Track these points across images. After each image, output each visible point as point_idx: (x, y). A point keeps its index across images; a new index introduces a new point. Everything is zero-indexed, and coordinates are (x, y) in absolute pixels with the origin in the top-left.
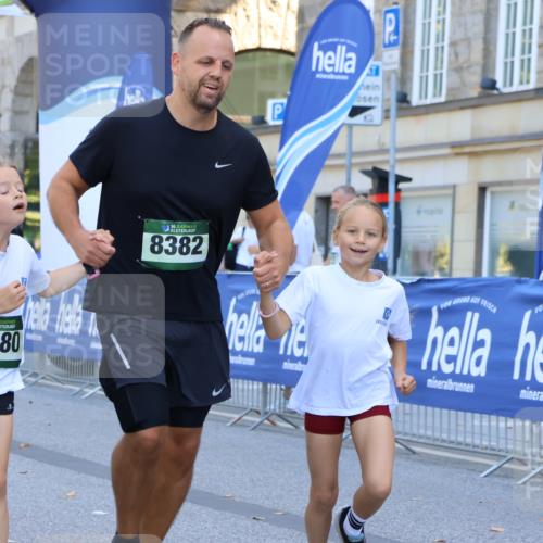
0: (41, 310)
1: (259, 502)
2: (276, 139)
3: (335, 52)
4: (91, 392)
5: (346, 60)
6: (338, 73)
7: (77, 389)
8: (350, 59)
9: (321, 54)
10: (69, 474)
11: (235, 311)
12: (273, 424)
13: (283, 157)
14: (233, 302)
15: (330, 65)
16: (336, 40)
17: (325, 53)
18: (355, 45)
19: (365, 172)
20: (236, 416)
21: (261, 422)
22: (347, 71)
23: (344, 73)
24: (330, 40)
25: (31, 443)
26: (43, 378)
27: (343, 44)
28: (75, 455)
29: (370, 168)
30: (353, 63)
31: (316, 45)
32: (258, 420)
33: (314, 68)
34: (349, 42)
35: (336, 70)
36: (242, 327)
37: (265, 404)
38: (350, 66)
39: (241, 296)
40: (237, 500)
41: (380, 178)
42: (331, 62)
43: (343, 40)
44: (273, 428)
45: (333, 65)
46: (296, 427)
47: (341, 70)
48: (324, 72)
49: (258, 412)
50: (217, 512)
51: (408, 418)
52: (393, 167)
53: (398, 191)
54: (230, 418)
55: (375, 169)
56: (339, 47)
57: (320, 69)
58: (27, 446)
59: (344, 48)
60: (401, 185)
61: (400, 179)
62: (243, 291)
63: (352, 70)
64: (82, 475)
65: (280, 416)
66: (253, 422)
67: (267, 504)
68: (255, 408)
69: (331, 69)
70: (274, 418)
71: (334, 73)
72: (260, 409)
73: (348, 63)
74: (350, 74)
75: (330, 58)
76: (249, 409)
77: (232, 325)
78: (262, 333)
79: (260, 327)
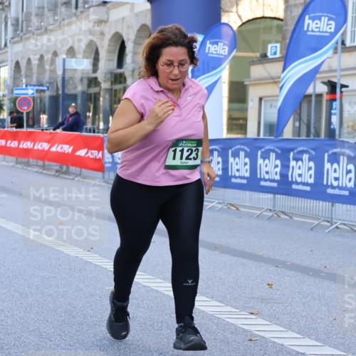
1: (277, 258)
2: (281, 65)
3: (320, 20)
5: (328, 25)
6: (322, 32)
8: (331, 24)
9: (310, 21)
11: (261, 157)
12: (279, 216)
13: (285, 76)
14: (259, 153)
15: (316, 28)
16: (321, 14)
17: (313, 21)
18: (334, 17)
19: (324, 83)
20: (259, 212)
21: (272, 216)
22: (329, 31)
23: (326, 32)
24: (317, 14)
27: (325, 16)
29: (326, 80)
30: (333, 26)
31: (307, 17)
32: (270, 214)
33: (305, 29)
34: (329, 15)
35: (321, 30)
36: (266, 166)
37: (274, 206)
38: (330, 28)
39: (263, 150)
40: (266, 256)
41: (332, 86)
42: (318, 26)
43: (325, 14)
44: (279, 219)
45: (319, 28)
46: (291, 218)
47: (324, 30)
48: (312, 31)
49: (270, 210)
50: (256, 263)
51: (348, 213)
52: (339, 80)
53: (341, 92)
54: (255, 214)
55: (329, 81)
56: (323, 18)
57: (310, 29)
59: (327, 18)
60: (343, 89)
61: (343, 86)
62: (263, 147)
63: (333, 30)
65: (282, 212)
66: (268, 216)
67: (281, 258)
68: (269, 208)
69: (318, 30)
70: (279, 214)
71: (319, 32)
72: (271, 208)
73: (330, 26)
74: (330, 33)
75: (317, 24)
76: (266, 208)
77: (260, 165)
78: (278, 170)
79: (276, 166)
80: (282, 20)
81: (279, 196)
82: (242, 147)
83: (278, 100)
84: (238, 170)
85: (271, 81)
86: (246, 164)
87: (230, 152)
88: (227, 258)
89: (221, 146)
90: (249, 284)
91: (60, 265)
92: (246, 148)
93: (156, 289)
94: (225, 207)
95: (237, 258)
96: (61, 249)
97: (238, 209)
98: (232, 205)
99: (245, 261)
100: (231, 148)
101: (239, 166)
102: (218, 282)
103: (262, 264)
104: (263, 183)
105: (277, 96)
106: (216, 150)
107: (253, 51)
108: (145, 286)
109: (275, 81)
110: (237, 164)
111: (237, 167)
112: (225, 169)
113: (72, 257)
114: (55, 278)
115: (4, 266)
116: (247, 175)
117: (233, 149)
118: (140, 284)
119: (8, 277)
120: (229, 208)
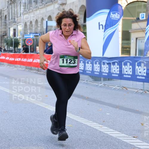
0: (89, 66)
1: (145, 112)
2: (146, 23)
4: (101, 85)
7: (97, 84)
10: (99, 105)
11: (137, 65)
12: (146, 92)
13: (148, 28)
14: (136, 63)
20: (137, 91)
21: (143, 92)
25: (88, 97)
26: (89, 82)
28: (99, 100)
32: (142, 91)
36: (140, 69)
37: (144, 88)
39: (138, 62)
40: (140, 111)
49: (142, 90)
50: (136, 114)
54: (135, 91)
58: (88, 98)
62: (138, 61)
64: (102, 105)
66: (141, 92)
67: (147, 112)
68: (141, 89)
70: (146, 91)
72: (142, 89)
76: (140, 89)
77: (137, 69)
78: (145, 71)
79: (144, 69)
80: (146, 2)
81: (146, 83)
82: (128, 61)
83: (144, 39)
84: (127, 71)
85: (142, 30)
86: (130, 69)
87: (123, 63)
88: (122, 112)
89: (118, 60)
90: (132, 124)
91: (46, 115)
92: (130, 61)
93: (90, 126)
94: (121, 88)
95: (127, 112)
96: (46, 107)
97: (127, 89)
98: (124, 87)
99: (130, 113)
100: (123, 61)
101: (127, 70)
102: (118, 123)
103: (139, 114)
104: (138, 77)
105: (145, 37)
106: (116, 62)
107: (133, 17)
108: (85, 125)
109: (143, 30)
110: (126, 69)
111: (126, 70)
112: (121, 71)
113: (52, 111)
114: (44, 121)
115: (21, 115)
116: (131, 73)
117: (124, 62)
118: (82, 123)
119: (23, 120)
120: (123, 89)
